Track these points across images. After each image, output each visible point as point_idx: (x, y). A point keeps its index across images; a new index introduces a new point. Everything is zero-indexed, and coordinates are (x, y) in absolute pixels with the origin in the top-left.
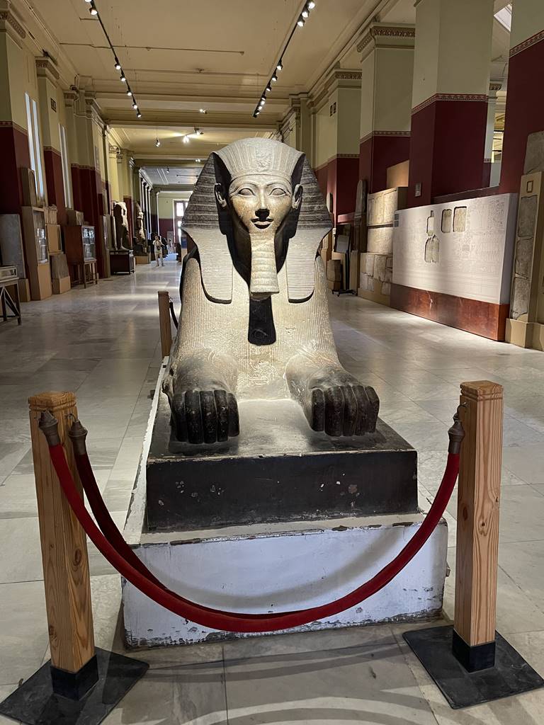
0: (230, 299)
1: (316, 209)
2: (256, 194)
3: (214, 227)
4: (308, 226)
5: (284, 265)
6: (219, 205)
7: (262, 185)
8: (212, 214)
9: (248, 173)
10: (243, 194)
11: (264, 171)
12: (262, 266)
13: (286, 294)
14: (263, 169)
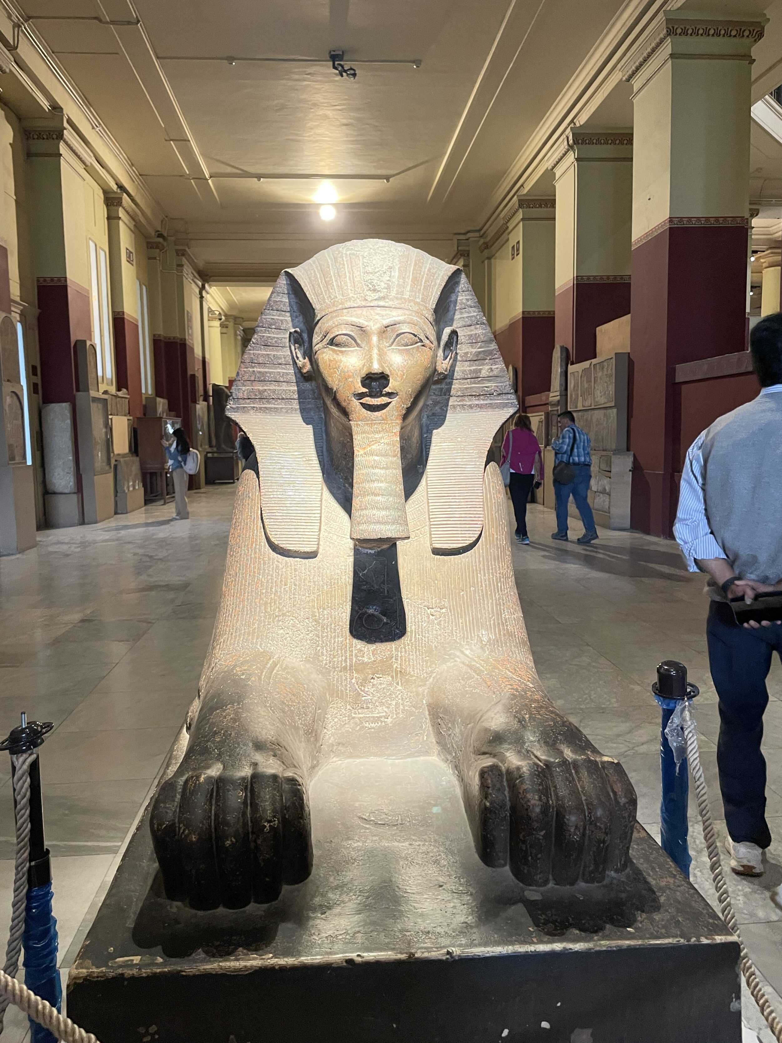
0: (314, 549)
1: (484, 373)
2: (363, 345)
3: (290, 411)
4: (471, 407)
5: (423, 482)
6: (298, 370)
7: (374, 326)
8: (284, 387)
9: (348, 305)
10: (337, 345)
11: (379, 299)
12: (376, 484)
13: (428, 539)
14: (377, 295)
